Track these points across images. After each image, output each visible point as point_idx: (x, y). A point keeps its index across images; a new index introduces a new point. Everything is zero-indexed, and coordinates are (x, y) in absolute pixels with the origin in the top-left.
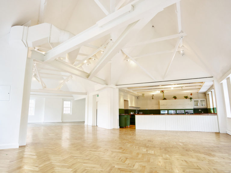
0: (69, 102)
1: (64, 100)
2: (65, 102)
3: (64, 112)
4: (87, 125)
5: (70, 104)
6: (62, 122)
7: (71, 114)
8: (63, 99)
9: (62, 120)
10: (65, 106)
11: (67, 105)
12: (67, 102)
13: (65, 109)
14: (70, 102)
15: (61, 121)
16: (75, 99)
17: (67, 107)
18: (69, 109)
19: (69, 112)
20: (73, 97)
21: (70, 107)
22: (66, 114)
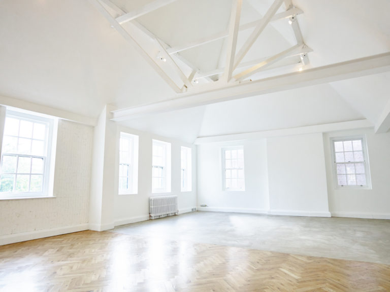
0: (357, 144)
1: (330, 140)
2: (338, 145)
7: (370, 187)
8: (324, 134)
9: (330, 209)
10: (339, 158)
11: (350, 153)
12: (348, 143)
13: (341, 169)
14: (360, 141)
15: (328, 214)
17: (352, 161)
18: (361, 169)
19: (362, 180)
20: (365, 119)
21: (364, 163)
22: (348, 186)
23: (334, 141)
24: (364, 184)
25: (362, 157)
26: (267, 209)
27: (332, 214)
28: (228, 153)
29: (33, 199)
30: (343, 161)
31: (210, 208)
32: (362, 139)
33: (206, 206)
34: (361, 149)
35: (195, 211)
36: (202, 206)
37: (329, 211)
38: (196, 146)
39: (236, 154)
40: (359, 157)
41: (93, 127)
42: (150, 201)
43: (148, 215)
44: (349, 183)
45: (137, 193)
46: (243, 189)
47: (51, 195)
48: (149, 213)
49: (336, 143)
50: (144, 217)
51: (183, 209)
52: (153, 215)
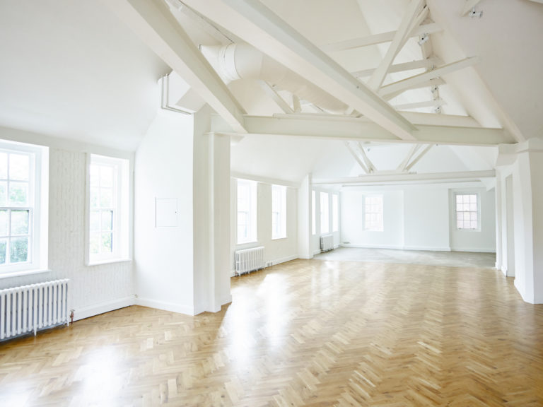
0: (474, 198)
1: (453, 194)
2: (459, 198)
3: (460, 225)
4: (500, 271)
6: (453, 253)
7: (480, 230)
8: (450, 190)
9: (451, 243)
10: (459, 208)
11: (468, 204)
12: (466, 197)
13: (460, 216)
14: (475, 196)
15: (449, 249)
17: (468, 210)
18: (474, 216)
19: (474, 225)
20: (480, 181)
21: (477, 212)
22: (464, 229)
23: (456, 194)
24: (476, 227)
25: (476, 207)
26: (401, 245)
27: (452, 249)
28: (367, 200)
30: (461, 210)
31: (352, 244)
32: (477, 194)
33: (348, 243)
34: (476, 202)
35: (341, 247)
36: (345, 243)
37: (450, 246)
38: (340, 193)
39: (375, 201)
40: (474, 207)
41: (297, 189)
42: (321, 240)
44: (466, 227)
45: (315, 233)
46: (382, 230)
47: (285, 236)
48: (321, 248)
49: (457, 196)
50: (319, 251)
51: (335, 245)
52: (324, 249)
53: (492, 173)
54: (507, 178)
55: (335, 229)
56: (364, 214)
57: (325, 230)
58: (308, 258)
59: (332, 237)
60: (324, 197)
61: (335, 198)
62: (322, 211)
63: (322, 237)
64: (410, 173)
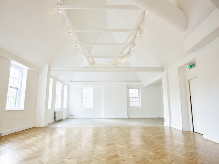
1: (129, 88)
2: (131, 90)
3: (131, 104)
4: (170, 127)
5: (138, 92)
6: (129, 119)
7: (140, 106)
8: (127, 86)
9: (128, 115)
10: (131, 95)
11: (134, 93)
12: (134, 90)
13: (131, 99)
14: (138, 90)
15: (127, 117)
16: (144, 86)
17: (135, 97)
18: (137, 99)
19: (137, 104)
20: (141, 82)
21: (139, 98)
22: (133, 106)
23: (129, 89)
25: (138, 95)
26: (103, 115)
27: (128, 117)
28: (84, 90)
29: (17, 110)
31: (74, 116)
32: (138, 89)
33: (72, 115)
36: (70, 115)
37: (127, 115)
39: (89, 91)
40: (137, 95)
41: (38, 74)
42: (55, 113)
43: (54, 120)
44: (134, 105)
45: (51, 108)
46: (92, 107)
48: (55, 119)
49: (130, 89)
50: (53, 121)
51: (64, 117)
52: (56, 120)
53: (162, 69)
54: (178, 68)
55: (65, 106)
56: (82, 98)
57: (58, 107)
58: (43, 126)
59: (63, 111)
60: (59, 85)
61: (66, 87)
62: (57, 94)
63: (56, 111)
64: (117, 67)
